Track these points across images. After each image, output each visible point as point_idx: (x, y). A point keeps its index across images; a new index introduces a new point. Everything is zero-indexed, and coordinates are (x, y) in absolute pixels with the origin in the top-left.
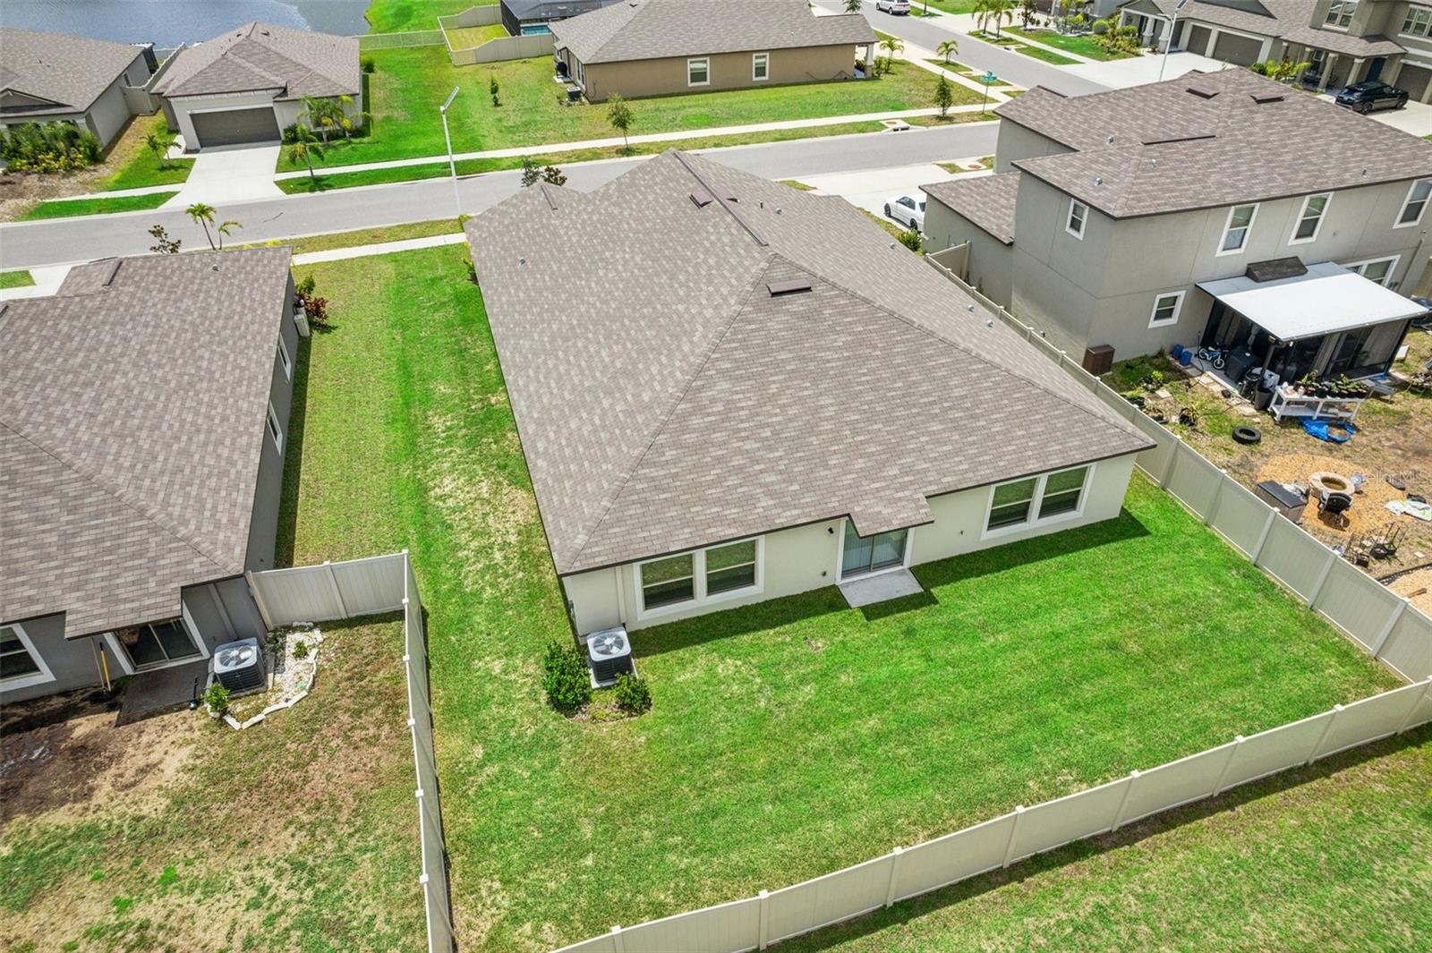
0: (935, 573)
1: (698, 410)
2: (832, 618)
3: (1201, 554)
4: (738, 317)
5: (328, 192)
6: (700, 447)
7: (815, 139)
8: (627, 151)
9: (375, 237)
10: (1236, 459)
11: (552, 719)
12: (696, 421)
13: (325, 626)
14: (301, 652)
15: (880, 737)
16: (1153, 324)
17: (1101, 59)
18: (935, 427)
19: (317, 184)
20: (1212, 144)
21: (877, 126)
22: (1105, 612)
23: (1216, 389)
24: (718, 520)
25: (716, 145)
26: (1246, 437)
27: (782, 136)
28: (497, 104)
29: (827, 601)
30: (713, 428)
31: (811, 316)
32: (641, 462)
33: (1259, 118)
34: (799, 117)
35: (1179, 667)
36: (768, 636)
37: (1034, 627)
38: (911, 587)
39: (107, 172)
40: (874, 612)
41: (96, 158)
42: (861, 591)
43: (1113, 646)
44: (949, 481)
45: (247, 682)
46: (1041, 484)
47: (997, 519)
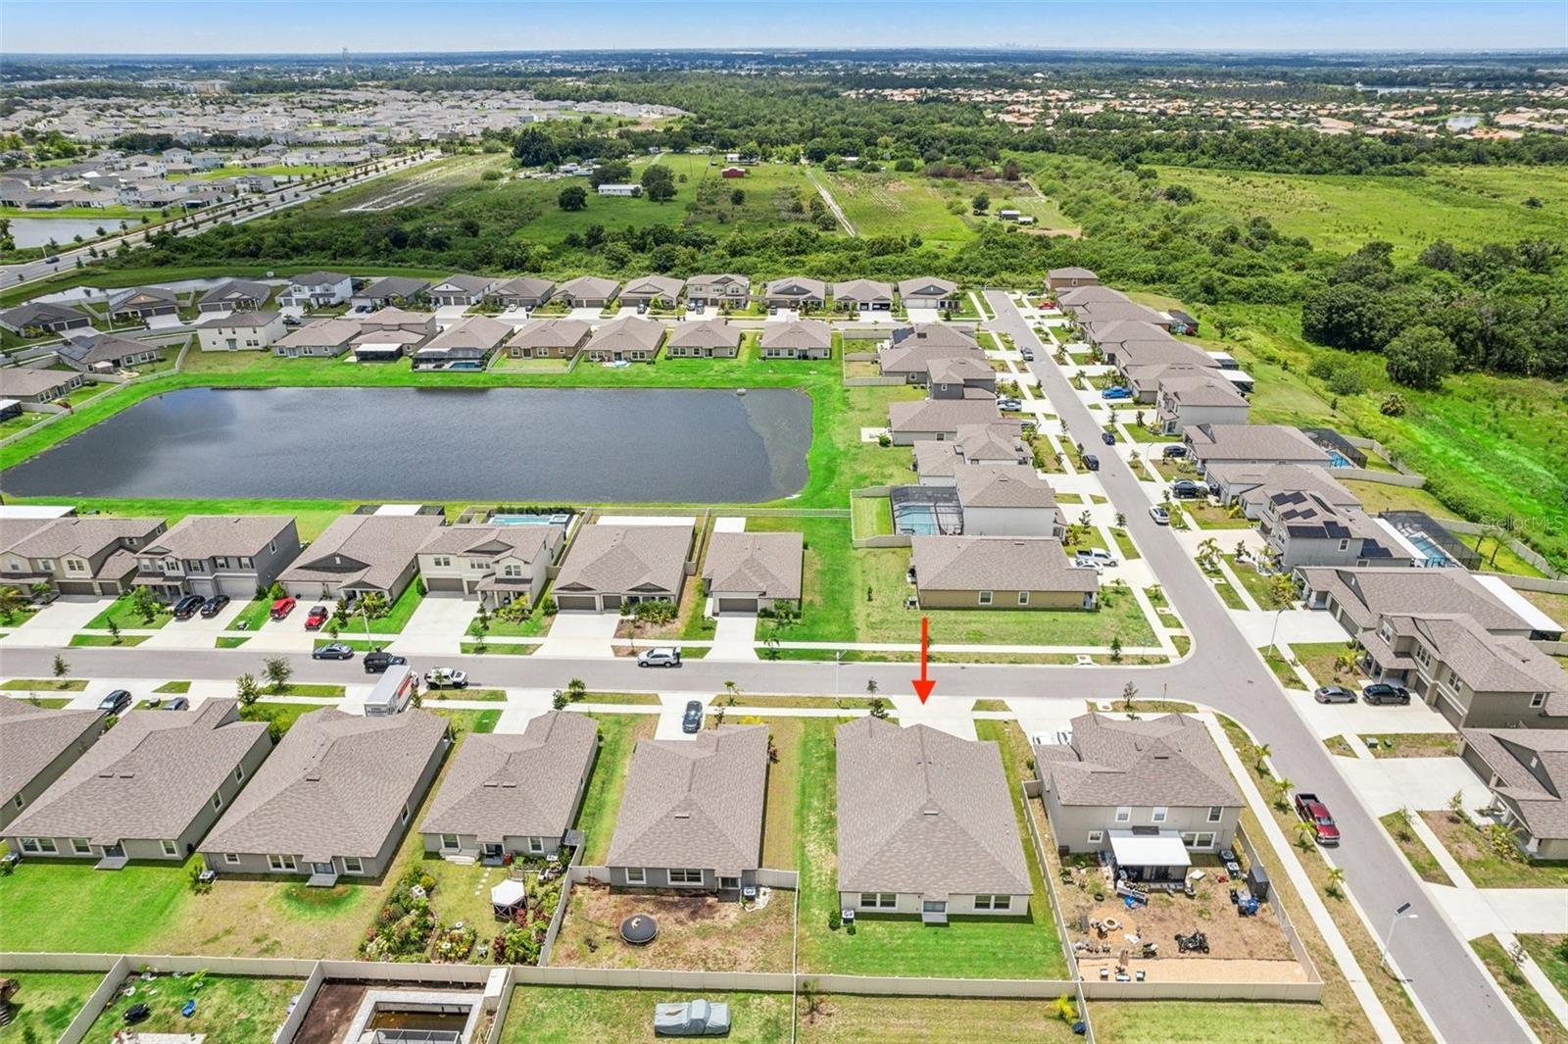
0: (952, 918)
1: (889, 850)
2: (916, 923)
3: (1046, 935)
4: (911, 820)
6: (887, 862)
11: (829, 930)
12: (888, 854)
13: (772, 888)
14: (765, 894)
15: (913, 958)
17: (1265, 608)
18: (961, 872)
19: (773, 655)
20: (1122, 776)
22: (999, 944)
23: (1107, 874)
24: (886, 886)
25: (977, 661)
26: (1099, 897)
28: (870, 599)
29: (917, 918)
30: (892, 857)
31: (935, 824)
32: (869, 863)
33: (1152, 765)
36: (895, 923)
37: (974, 942)
38: (944, 920)
39: (679, 626)
40: (928, 925)
41: (675, 616)
42: (928, 917)
43: (994, 954)
44: (958, 891)
45: (750, 899)
46: (993, 898)
47: (978, 905)
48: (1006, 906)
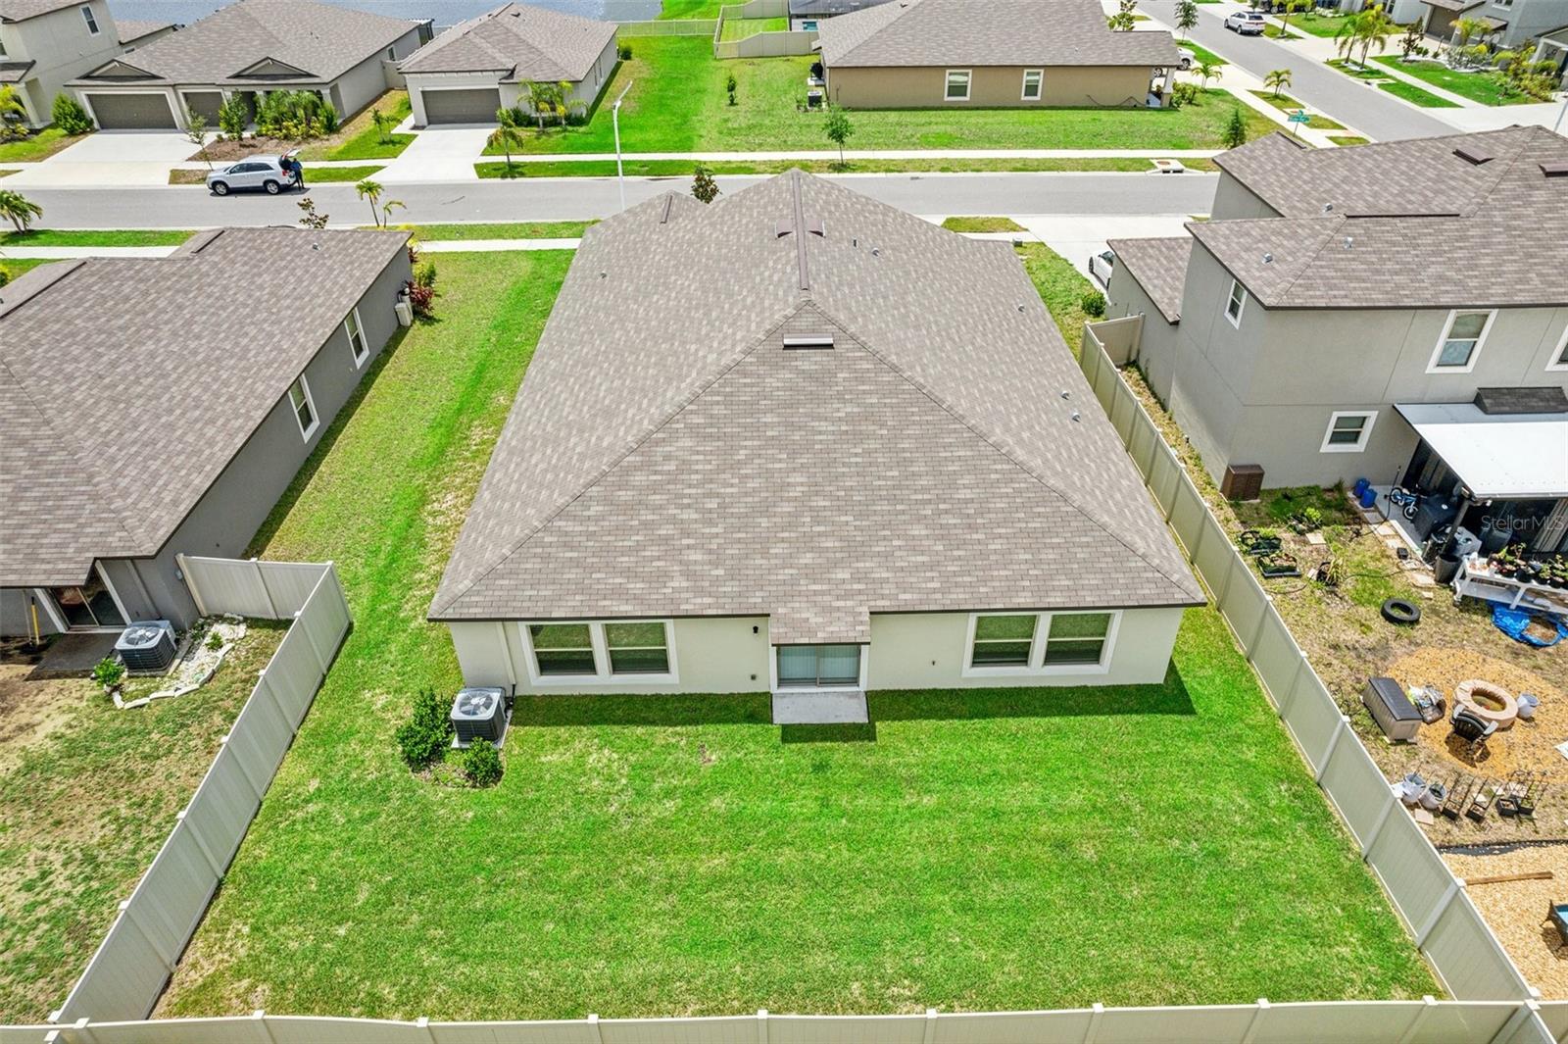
0: (889, 704)
1: (648, 466)
2: (745, 729)
3: (1250, 755)
4: (736, 368)
5: (519, 180)
6: (630, 508)
7: (1062, 173)
8: (841, 167)
9: (533, 232)
10: (1371, 639)
11: (398, 770)
12: (639, 478)
13: (253, 622)
14: (216, 644)
15: (718, 880)
16: (1327, 447)
17: (1490, 104)
18: (918, 530)
19: (512, 171)
20: (1450, 225)
21: (1145, 164)
22: (1076, 799)
23: (1394, 544)
24: (619, 593)
25: (943, 170)
26: (1400, 614)
27: (1025, 166)
28: (732, 103)
29: (752, 709)
30: (654, 488)
31: (822, 378)
32: (561, 513)
33: (1540, 196)
34: (1057, 146)
35: (1134, 892)
36: (663, 734)
37: (975, 796)
38: (857, 715)
39: (337, 142)
40: (793, 733)
41: (331, 128)
42: (793, 707)
43: (1062, 845)
44: (907, 599)
45: (149, 663)
46: (1044, 622)
47: (983, 655)
48: (1091, 653)
